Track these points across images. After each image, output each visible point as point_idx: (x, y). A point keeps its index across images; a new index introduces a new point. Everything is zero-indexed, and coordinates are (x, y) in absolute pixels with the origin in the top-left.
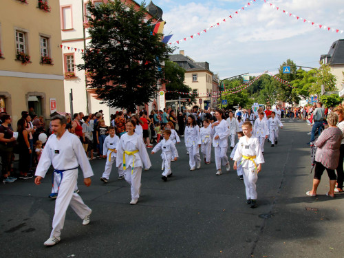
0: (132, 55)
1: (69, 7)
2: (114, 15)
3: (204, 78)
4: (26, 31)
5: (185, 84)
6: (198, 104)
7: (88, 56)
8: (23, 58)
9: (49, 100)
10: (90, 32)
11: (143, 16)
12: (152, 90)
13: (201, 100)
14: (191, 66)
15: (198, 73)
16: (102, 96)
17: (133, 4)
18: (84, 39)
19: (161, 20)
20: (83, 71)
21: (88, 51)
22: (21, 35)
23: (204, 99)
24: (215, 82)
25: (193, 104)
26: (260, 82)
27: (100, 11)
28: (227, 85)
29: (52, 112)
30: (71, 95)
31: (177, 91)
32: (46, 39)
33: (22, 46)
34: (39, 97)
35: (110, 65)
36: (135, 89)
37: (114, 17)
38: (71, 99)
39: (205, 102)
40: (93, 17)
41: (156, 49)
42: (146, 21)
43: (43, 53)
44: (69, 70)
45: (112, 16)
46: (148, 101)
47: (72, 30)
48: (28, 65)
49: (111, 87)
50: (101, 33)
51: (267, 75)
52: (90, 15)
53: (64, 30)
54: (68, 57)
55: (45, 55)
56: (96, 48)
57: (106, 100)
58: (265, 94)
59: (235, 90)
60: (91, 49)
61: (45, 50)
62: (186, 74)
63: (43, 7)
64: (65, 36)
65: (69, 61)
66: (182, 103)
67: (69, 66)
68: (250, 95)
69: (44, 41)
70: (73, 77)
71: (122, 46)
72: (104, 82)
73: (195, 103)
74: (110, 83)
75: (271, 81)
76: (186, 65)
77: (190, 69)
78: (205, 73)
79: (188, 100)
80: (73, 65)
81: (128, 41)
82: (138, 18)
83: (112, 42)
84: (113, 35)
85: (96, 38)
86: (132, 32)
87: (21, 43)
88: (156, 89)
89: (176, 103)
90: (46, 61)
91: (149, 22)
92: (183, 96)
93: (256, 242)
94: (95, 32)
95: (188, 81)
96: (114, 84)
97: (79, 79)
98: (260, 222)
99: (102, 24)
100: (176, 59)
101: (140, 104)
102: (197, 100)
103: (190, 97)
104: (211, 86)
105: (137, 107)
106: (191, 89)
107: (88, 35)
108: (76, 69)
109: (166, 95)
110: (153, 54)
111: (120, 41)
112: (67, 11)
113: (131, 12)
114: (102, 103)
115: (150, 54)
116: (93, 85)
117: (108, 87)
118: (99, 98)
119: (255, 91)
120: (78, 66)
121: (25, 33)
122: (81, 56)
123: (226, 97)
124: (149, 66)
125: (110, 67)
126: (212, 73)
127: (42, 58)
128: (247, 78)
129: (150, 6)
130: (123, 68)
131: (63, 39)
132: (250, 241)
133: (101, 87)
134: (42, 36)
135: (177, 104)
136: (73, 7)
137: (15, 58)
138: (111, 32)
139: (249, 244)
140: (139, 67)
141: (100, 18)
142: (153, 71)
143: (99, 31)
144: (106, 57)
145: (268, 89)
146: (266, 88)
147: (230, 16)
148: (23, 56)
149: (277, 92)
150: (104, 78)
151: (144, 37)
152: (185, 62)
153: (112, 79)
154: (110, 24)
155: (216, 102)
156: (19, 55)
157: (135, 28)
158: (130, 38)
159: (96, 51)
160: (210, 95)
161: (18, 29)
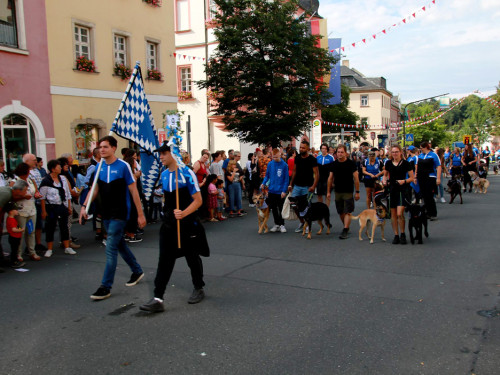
0: (276, 67)
2: (251, 10)
3: (379, 101)
4: (127, 34)
5: (350, 110)
6: (369, 140)
7: (212, 68)
8: (123, 73)
10: (216, 33)
11: (294, 10)
12: (304, 119)
13: (373, 134)
14: (360, 84)
15: (370, 94)
16: (230, 126)
18: (206, 45)
19: (317, 16)
20: (205, 89)
21: (214, 61)
22: (121, 41)
23: (378, 133)
24: (394, 107)
25: (362, 140)
26: (464, 108)
27: (231, 4)
28: (413, 111)
30: (189, 124)
31: (340, 120)
32: (154, 45)
33: (122, 56)
35: (244, 82)
36: (280, 117)
37: (251, 13)
39: (380, 137)
40: (221, 13)
41: (311, 58)
42: (296, 16)
43: (150, 65)
44: (185, 89)
45: (246, 11)
46: (299, 134)
47: (189, 31)
49: (245, 113)
50: (232, 36)
51: (475, 97)
52: (216, 8)
53: (179, 32)
54: (183, 71)
56: (224, 57)
57: (236, 131)
58: (472, 126)
59: (425, 120)
60: (217, 59)
61: (152, 61)
62: (351, 96)
64: (180, 40)
65: (184, 77)
66: (345, 137)
67: (184, 83)
68: (447, 128)
69: (152, 47)
70: (190, 98)
71: (262, 53)
72: (235, 106)
73: (365, 138)
74: (243, 109)
75: (481, 106)
76: (354, 82)
77: (357, 88)
78: (380, 94)
79: (355, 134)
80: (190, 82)
81: (270, 47)
82: (286, 12)
83: (248, 49)
84: (249, 37)
85: (226, 42)
86: (277, 33)
87: (121, 52)
88: (308, 115)
89: (336, 138)
90: (155, 76)
91: (301, 19)
92: (346, 129)
93: (477, 353)
94: (223, 34)
95: (354, 106)
96: (249, 109)
97: (198, 102)
98: (481, 322)
101: (286, 138)
102: (368, 134)
103: (357, 130)
104: (388, 113)
105: (282, 143)
106: (358, 117)
107: (212, 38)
108: (195, 87)
109: (322, 125)
110: (307, 65)
111: (259, 47)
112: (183, 6)
113: (276, 3)
114: (231, 136)
115: (303, 66)
116: (220, 111)
117: (240, 114)
118: (228, 128)
119: (455, 120)
120: (199, 83)
121: (126, 37)
122: (204, 68)
123: (411, 130)
124: (301, 83)
125: (243, 84)
126: (390, 94)
127: (149, 72)
128: (445, 101)
130: (263, 86)
131: (177, 44)
132: (467, 351)
133: (230, 113)
134: (148, 41)
135: (337, 140)
137: (112, 72)
138: (247, 34)
139: (466, 356)
140: (287, 84)
141: (231, 14)
143: (229, 33)
144: (237, 69)
145: (477, 117)
146: (473, 117)
147: (424, 9)
148: (122, 70)
149: (491, 122)
150: (235, 100)
151: (294, 41)
152: (350, 77)
153: (245, 102)
154: (245, 21)
155: (396, 137)
156: (118, 69)
157: (281, 27)
158: (273, 42)
159: (223, 62)
160: (387, 127)
161: (117, 32)
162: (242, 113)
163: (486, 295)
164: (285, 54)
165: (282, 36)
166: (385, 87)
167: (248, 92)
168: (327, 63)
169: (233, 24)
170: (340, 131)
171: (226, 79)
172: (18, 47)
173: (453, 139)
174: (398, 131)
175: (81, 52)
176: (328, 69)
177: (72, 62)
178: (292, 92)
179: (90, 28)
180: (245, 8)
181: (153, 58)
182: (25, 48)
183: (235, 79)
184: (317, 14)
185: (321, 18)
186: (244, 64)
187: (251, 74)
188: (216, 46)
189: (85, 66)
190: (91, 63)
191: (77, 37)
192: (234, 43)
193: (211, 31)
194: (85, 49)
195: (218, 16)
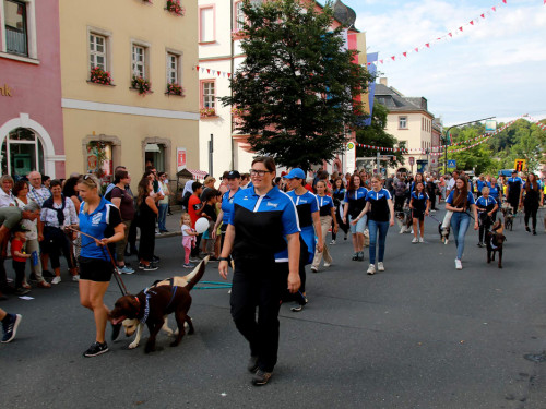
0: (308, 84)
1: (211, 8)
2: (282, 21)
3: (419, 123)
4: (147, 45)
5: (387, 132)
6: (407, 166)
7: (238, 84)
8: (141, 86)
9: (175, 150)
10: (244, 46)
11: (329, 22)
13: (412, 159)
14: (398, 104)
15: (410, 116)
16: (256, 147)
18: (232, 58)
19: (353, 30)
20: (230, 106)
21: (240, 76)
22: (139, 51)
23: (417, 158)
24: (436, 130)
25: (400, 165)
26: (512, 133)
27: (260, 14)
28: (456, 135)
29: (180, 169)
30: (211, 143)
31: (376, 143)
32: (175, 56)
33: (140, 68)
34: (162, 146)
35: (272, 99)
36: (311, 138)
37: (281, 24)
38: (211, 150)
39: (419, 162)
40: (249, 23)
41: (346, 75)
42: (331, 29)
43: (171, 78)
44: (207, 105)
45: (277, 22)
46: (331, 157)
47: (213, 43)
48: (148, 96)
49: (273, 133)
50: (261, 49)
51: (524, 121)
52: (243, 18)
53: (202, 44)
54: (207, 85)
55: (173, 81)
56: (252, 71)
57: (263, 152)
58: (520, 153)
59: (469, 145)
60: (244, 74)
61: (173, 74)
62: (389, 117)
63: (173, 7)
64: (204, 52)
65: (207, 92)
66: (382, 161)
67: (207, 99)
68: (493, 155)
69: (173, 59)
70: (212, 115)
71: (293, 68)
72: (261, 125)
73: (403, 163)
74: (271, 128)
75: (531, 131)
76: (391, 102)
77: (395, 108)
78: (420, 116)
79: (391, 158)
80: (214, 98)
81: (302, 62)
82: (320, 25)
83: (278, 63)
84: (279, 51)
85: (254, 56)
86: (310, 47)
87: (140, 63)
88: (341, 137)
89: (372, 163)
90: (175, 90)
91: (337, 32)
92: (383, 153)
93: (523, 400)
94: (251, 47)
95: (392, 128)
96: (279, 128)
97: (222, 120)
98: (528, 368)
101: (316, 161)
102: (406, 159)
103: (395, 154)
104: (428, 137)
105: (313, 166)
106: (396, 140)
107: (239, 50)
108: (218, 104)
109: (357, 148)
110: (341, 83)
111: (290, 61)
112: (208, 15)
113: (307, 18)
115: (337, 83)
116: (245, 130)
117: (267, 134)
118: (255, 149)
119: (502, 146)
120: (223, 99)
121: (145, 48)
122: (229, 83)
123: (454, 156)
124: (335, 101)
125: (271, 102)
126: (431, 116)
127: (169, 86)
128: (492, 125)
129: (336, 6)
130: (293, 104)
131: (201, 56)
132: (513, 399)
133: (256, 133)
134: (169, 53)
135: (373, 164)
136: (217, 8)
137: (129, 85)
138: (278, 47)
139: (511, 403)
140: (320, 103)
141: (260, 25)
142: (341, 111)
143: (258, 45)
144: (266, 85)
145: (526, 143)
146: (522, 143)
147: (472, 23)
148: (141, 83)
149: (541, 149)
150: (262, 118)
151: (328, 56)
152: (388, 97)
153: (274, 120)
154: (275, 34)
155: (436, 162)
156: (136, 81)
157: (314, 41)
158: (305, 57)
159: (251, 77)
160: (427, 152)
161: (136, 42)
162: (270, 133)
163: (534, 338)
164: (318, 70)
165: (315, 51)
166: (426, 108)
167: (276, 110)
168: (364, 80)
169: (262, 36)
170: (375, 155)
171: (253, 96)
172: (28, 56)
173: (499, 166)
174: (440, 156)
175: (96, 63)
176: (364, 88)
177: (86, 73)
178: (324, 112)
179: (106, 37)
180: (275, 19)
181: (174, 70)
182: (35, 57)
183: (263, 96)
184: (353, 27)
185: (358, 32)
186: (273, 79)
187: (281, 91)
188: (243, 59)
189: (100, 77)
190: (107, 75)
191: (92, 46)
192: (262, 56)
193: (238, 43)
194: (100, 59)
195: (246, 27)
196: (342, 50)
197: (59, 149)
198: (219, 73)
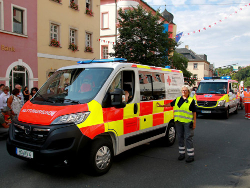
0: (149, 47)
1: (107, 13)
3: (203, 66)
4: (76, 29)
5: (188, 70)
7: (117, 47)
8: (73, 48)
10: (119, 30)
11: (158, 19)
14: (193, 57)
15: (199, 63)
17: (151, 11)
18: (116, 36)
19: (172, 23)
21: (117, 43)
22: (73, 32)
24: (211, 70)
25: (193, 86)
27: (127, 16)
28: (221, 72)
32: (89, 35)
33: (73, 39)
35: (132, 54)
37: (137, 20)
40: (122, 20)
41: (166, 43)
42: (160, 22)
43: (87, 44)
44: (104, 57)
45: (135, 19)
47: (108, 29)
48: (76, 52)
52: (120, 17)
53: (103, 29)
54: (104, 48)
55: (88, 45)
56: (123, 41)
60: (119, 42)
61: (88, 43)
62: (189, 63)
63: (89, 13)
64: (102, 33)
65: (104, 51)
67: (104, 54)
69: (88, 36)
71: (142, 40)
73: (195, 85)
76: (190, 56)
77: (192, 59)
78: (204, 63)
79: (189, 82)
80: (107, 54)
81: (146, 37)
82: (154, 20)
83: (135, 38)
84: (135, 32)
86: (149, 30)
87: (73, 37)
90: (89, 50)
91: (162, 24)
94: (123, 30)
95: (190, 68)
99: (128, 25)
100: (182, 52)
102: (196, 82)
103: (190, 80)
104: (207, 73)
106: (192, 74)
107: (118, 32)
108: (109, 56)
110: (164, 47)
111: (140, 37)
112: (105, 16)
115: (161, 47)
120: (110, 54)
121: (76, 30)
122: (113, 47)
124: (161, 55)
125: (132, 55)
126: (209, 63)
127: (86, 48)
129: (164, 12)
130: (142, 56)
131: (101, 35)
134: (87, 33)
136: (110, 13)
137: (68, 47)
138: (137, 30)
140: (154, 56)
141: (127, 20)
143: (126, 30)
144: (129, 48)
148: (73, 46)
151: (158, 34)
152: (189, 54)
154: (134, 24)
156: (71, 46)
157: (151, 28)
158: (147, 35)
159: (123, 44)
161: (72, 28)
165: (152, 32)
166: (206, 59)
168: (174, 46)
172: (23, 34)
175: (53, 37)
177: (48, 41)
178: (156, 60)
179: (58, 26)
180: (133, 18)
181: (88, 41)
182: (26, 34)
185: (174, 24)
186: (132, 45)
187: (136, 50)
188: (119, 36)
189: (55, 44)
190: (58, 42)
191: (52, 30)
193: (117, 29)
194: (55, 36)
195: (120, 21)
196: (164, 32)
197: (36, 75)
198: (109, 42)
